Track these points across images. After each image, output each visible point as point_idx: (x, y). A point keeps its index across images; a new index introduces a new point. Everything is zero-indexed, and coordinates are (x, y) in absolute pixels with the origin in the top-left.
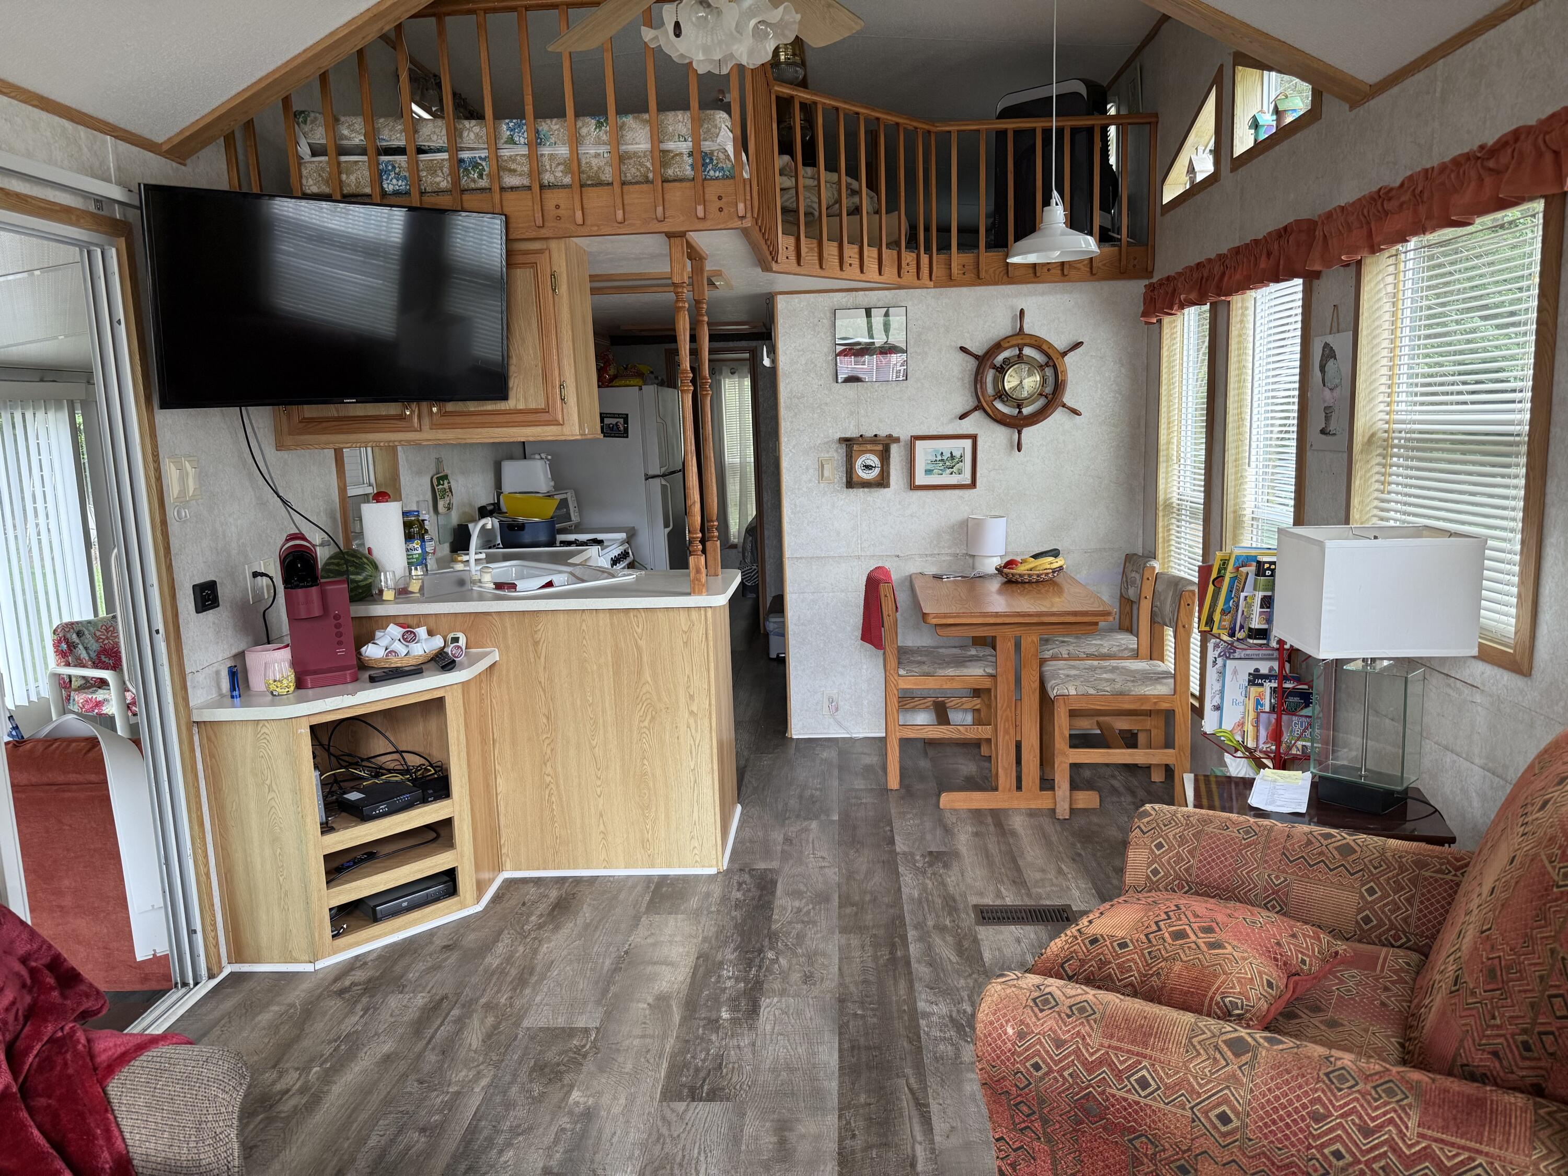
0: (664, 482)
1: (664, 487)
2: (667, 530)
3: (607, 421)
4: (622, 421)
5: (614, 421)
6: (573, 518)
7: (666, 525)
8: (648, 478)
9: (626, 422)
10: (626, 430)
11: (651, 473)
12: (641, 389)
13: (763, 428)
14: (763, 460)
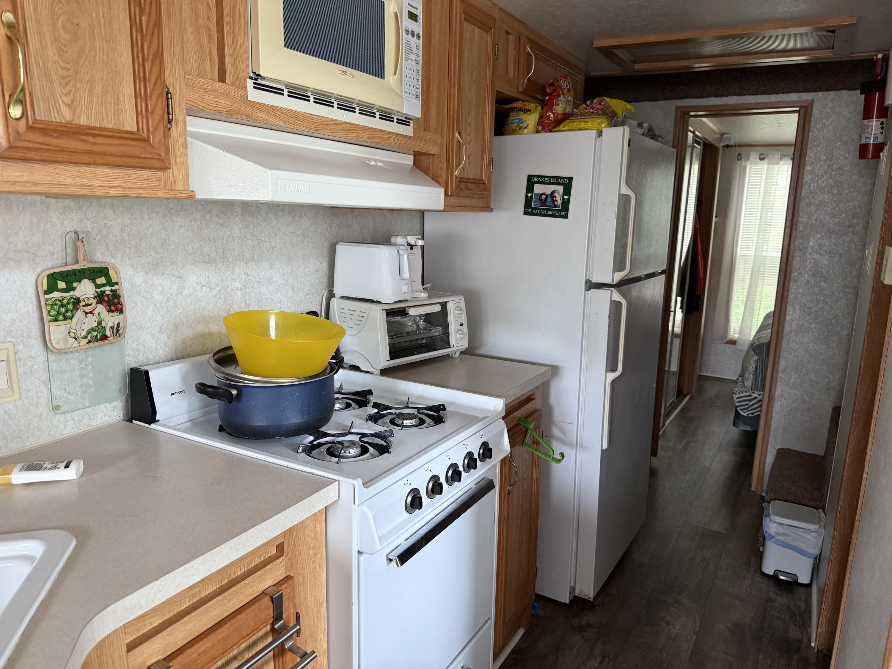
0: (617, 297)
1: (616, 306)
2: (612, 376)
3: (538, 189)
4: (560, 189)
5: (548, 189)
6: (453, 341)
7: (611, 367)
8: (591, 285)
9: (567, 191)
10: (566, 205)
11: (595, 280)
12: (600, 134)
13: (803, 219)
14: (796, 263)
